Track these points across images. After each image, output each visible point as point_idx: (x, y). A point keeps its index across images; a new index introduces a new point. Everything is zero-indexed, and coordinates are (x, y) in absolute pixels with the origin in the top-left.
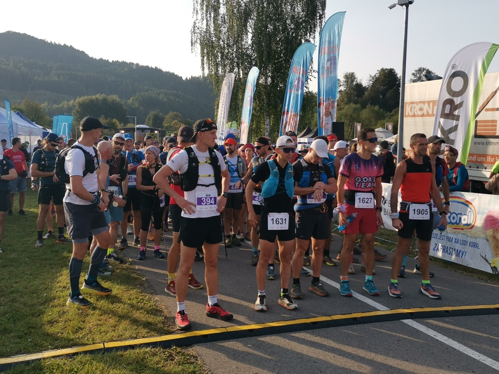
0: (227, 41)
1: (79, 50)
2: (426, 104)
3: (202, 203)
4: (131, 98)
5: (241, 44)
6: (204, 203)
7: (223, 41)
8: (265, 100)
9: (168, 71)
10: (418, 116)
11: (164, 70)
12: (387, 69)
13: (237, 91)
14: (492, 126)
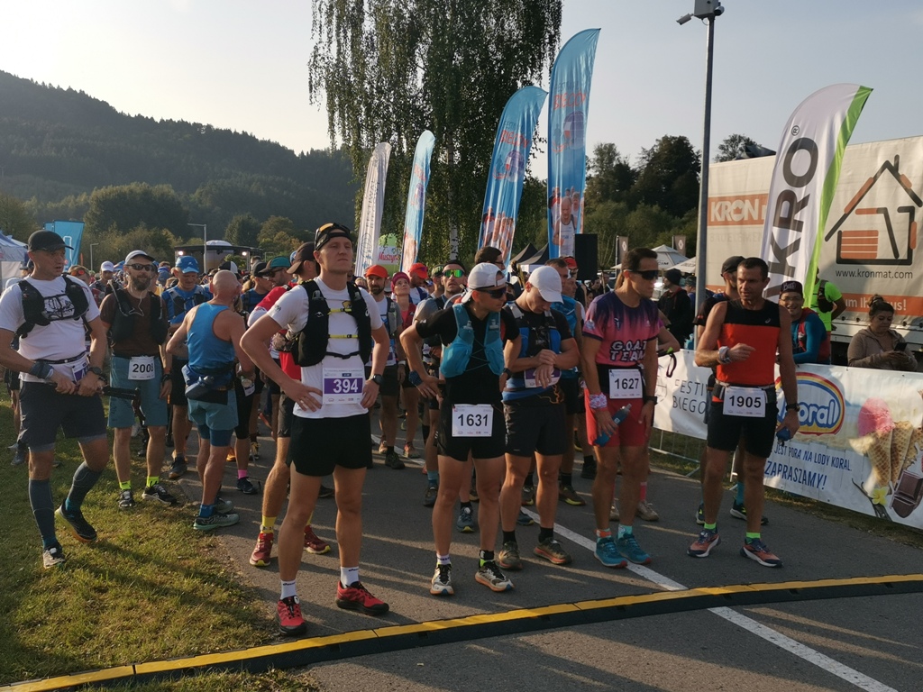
0: (378, 82)
1: (97, 100)
2: (747, 202)
3: (335, 390)
4: (198, 191)
5: (404, 88)
6: (338, 389)
7: (369, 83)
8: (450, 194)
9: (266, 139)
10: (733, 223)
11: (260, 137)
12: (674, 138)
13: (397, 176)
14: (869, 241)
